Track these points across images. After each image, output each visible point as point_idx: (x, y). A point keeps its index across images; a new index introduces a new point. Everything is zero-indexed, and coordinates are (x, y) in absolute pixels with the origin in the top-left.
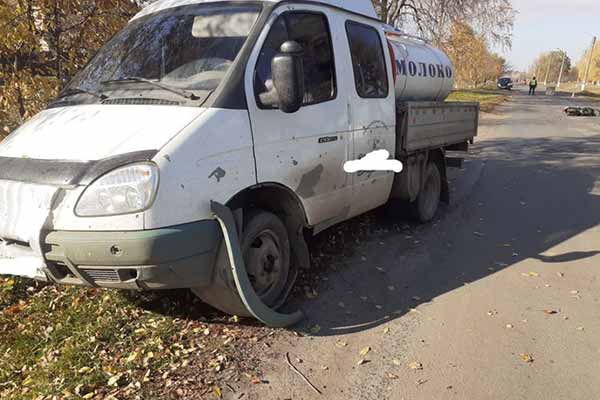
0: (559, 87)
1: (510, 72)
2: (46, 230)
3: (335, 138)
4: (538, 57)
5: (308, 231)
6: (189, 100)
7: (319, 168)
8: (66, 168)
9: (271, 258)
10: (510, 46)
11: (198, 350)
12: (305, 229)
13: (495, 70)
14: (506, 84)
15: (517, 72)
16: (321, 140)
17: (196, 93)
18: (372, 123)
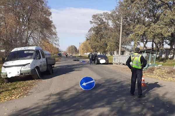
0: (74, 55)
1: (61, 51)
2: (21, 70)
4: (68, 47)
10: (59, 46)
13: (56, 51)
14: (60, 55)
15: (63, 51)
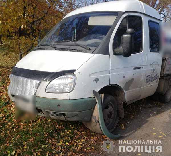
3: (139, 68)
5: (125, 104)
6: (88, 50)
7: (132, 80)
8: (43, 74)
9: (111, 113)
11: (83, 144)
12: (124, 103)
16: (135, 69)
17: (91, 48)
18: (154, 63)
